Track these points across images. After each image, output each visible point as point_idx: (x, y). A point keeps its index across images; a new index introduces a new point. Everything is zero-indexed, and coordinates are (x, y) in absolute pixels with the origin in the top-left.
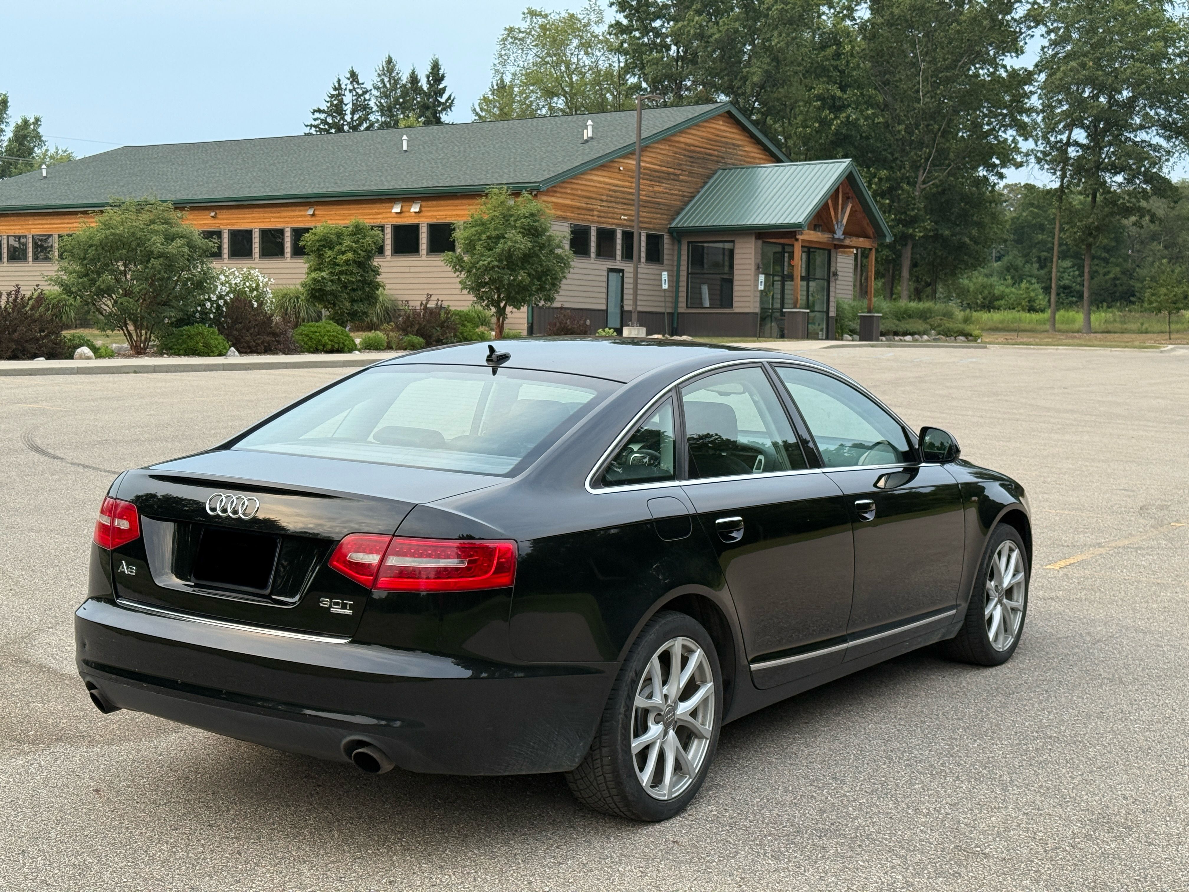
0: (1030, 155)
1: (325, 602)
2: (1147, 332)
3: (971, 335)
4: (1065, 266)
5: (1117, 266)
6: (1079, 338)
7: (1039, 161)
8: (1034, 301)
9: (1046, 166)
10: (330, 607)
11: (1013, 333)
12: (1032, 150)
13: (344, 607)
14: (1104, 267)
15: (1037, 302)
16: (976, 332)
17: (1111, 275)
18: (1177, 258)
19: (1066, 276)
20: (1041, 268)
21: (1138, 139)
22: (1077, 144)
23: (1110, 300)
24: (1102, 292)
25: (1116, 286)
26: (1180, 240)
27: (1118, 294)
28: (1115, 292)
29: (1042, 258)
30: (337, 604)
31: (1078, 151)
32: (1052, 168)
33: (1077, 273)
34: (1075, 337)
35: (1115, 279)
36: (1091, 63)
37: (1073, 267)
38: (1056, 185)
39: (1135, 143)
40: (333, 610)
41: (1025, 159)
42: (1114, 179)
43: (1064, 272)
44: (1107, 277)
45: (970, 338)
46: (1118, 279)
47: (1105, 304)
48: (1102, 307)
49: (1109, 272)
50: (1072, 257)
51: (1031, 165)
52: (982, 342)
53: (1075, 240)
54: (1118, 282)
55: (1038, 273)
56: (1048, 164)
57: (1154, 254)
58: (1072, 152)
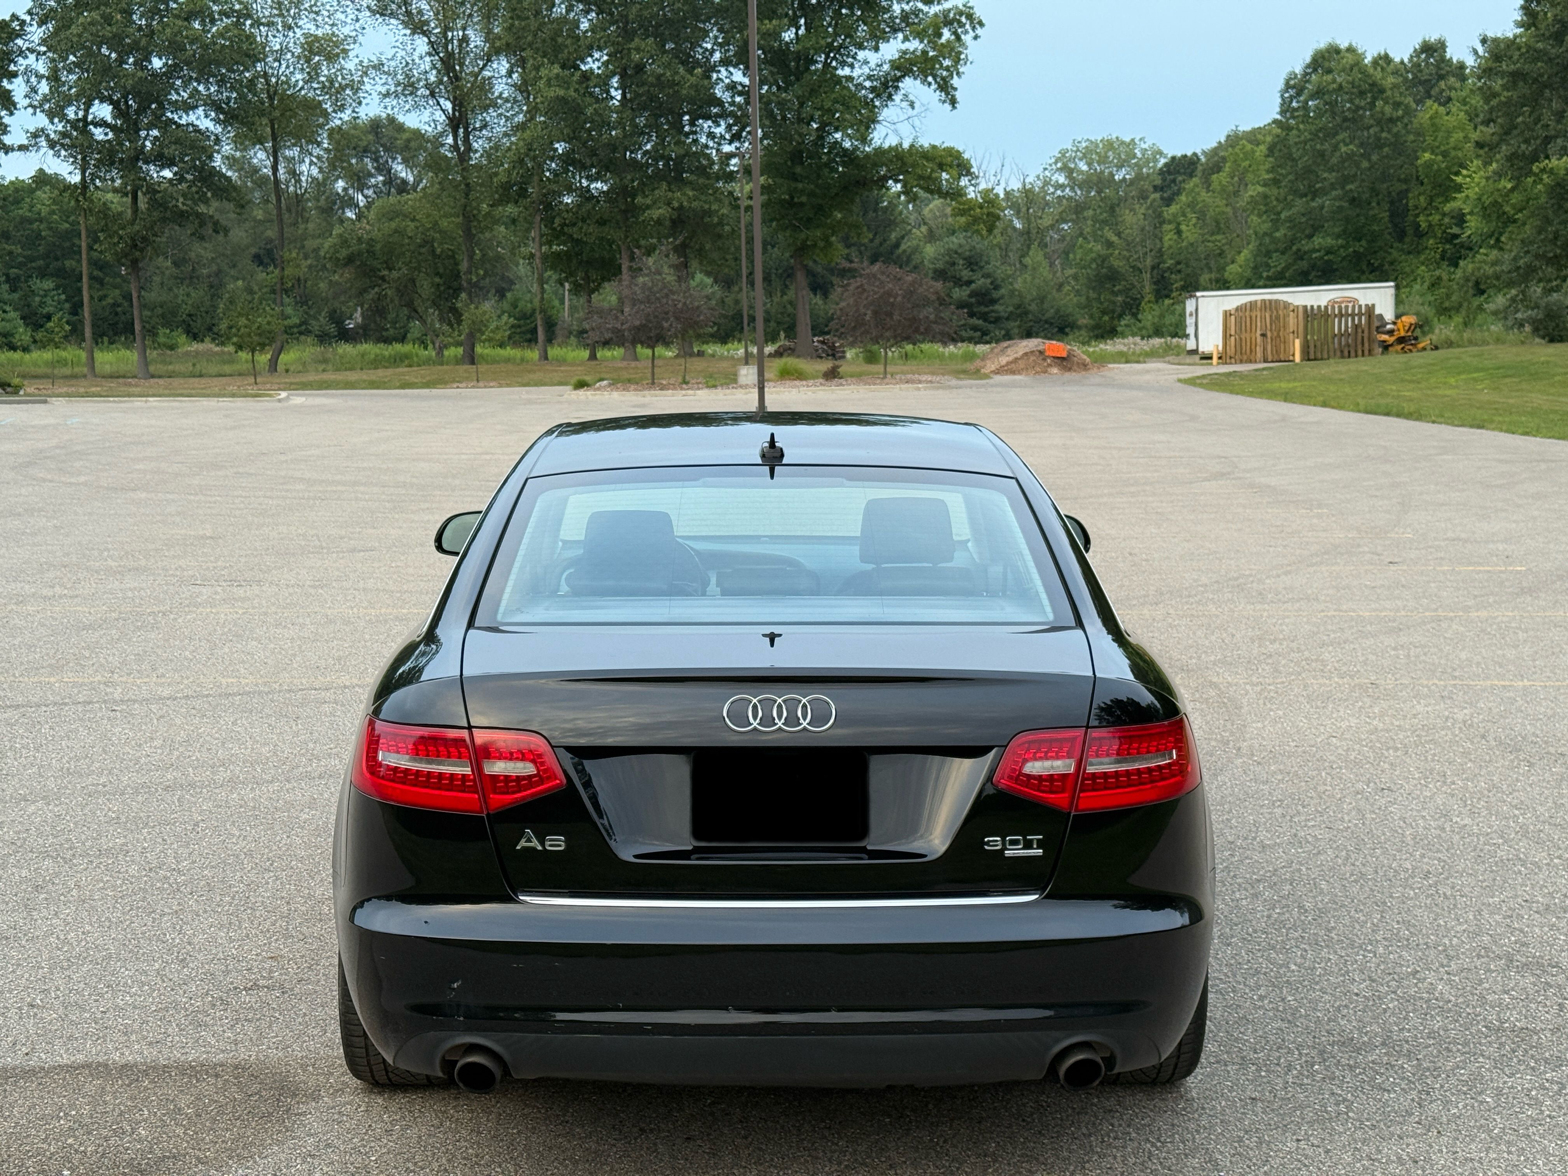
0: (40, 136)
1: (994, 842)
2: (201, 376)
3: (9, 385)
4: (46, 287)
5: (116, 288)
6: (136, 386)
7: (52, 144)
8: (12, 335)
9: (63, 153)
10: (1004, 848)
11: (45, 381)
12: (43, 130)
13: (1028, 845)
14: (98, 290)
15: (17, 336)
16: (16, 381)
17: (110, 301)
18: (191, 278)
19: (49, 301)
20: (13, 290)
21: (183, 122)
22: (103, 123)
23: (111, 333)
24: (100, 322)
25: (117, 314)
26: (193, 255)
27: (121, 325)
28: (117, 323)
29: (12, 276)
30: (1014, 842)
31: (106, 134)
32: (71, 155)
33: (63, 297)
34: (130, 385)
35: (115, 305)
36: (119, 17)
37: (57, 288)
38: (76, 179)
39: (179, 126)
40: (1008, 853)
41: (33, 142)
42: (161, 174)
43: (46, 296)
44: (104, 303)
45: (9, 389)
46: (119, 306)
47: (106, 339)
48: (102, 343)
49: (106, 296)
50: (52, 275)
51: (43, 150)
52: (26, 395)
53: (116, 254)
54: (119, 309)
55: (11, 297)
56: (66, 150)
57: (163, 273)
58: (99, 134)
